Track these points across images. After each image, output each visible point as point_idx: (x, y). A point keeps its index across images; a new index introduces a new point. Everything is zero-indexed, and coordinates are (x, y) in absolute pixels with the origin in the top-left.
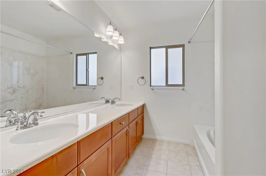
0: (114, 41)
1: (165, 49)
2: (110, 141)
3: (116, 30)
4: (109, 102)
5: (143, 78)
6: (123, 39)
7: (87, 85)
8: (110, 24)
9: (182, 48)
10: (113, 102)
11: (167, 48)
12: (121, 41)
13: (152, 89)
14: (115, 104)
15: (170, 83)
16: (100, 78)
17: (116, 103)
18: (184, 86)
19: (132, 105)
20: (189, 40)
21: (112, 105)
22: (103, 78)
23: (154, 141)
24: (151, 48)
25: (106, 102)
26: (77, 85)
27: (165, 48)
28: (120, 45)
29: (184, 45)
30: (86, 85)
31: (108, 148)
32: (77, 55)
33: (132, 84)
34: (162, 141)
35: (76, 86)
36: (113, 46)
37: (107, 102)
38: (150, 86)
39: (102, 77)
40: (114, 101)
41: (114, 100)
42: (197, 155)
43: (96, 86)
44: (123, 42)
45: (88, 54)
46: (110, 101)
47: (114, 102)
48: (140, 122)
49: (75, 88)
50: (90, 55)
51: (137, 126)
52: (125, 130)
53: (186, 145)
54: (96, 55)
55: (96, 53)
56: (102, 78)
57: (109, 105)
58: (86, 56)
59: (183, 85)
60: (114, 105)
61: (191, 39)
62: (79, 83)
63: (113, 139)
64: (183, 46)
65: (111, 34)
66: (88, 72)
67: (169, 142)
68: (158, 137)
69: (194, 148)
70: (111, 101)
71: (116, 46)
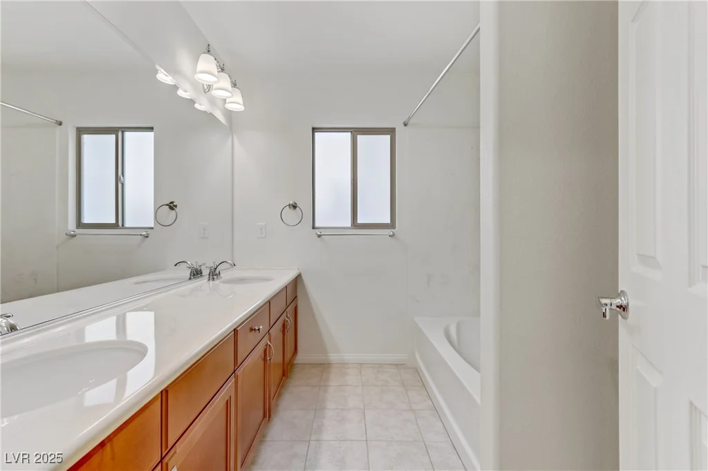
0: (212, 101)
1: (348, 135)
2: (232, 380)
3: (223, 70)
4: (201, 273)
5: (294, 206)
6: (239, 98)
7: (118, 226)
8: (209, 51)
9: (389, 137)
10: (214, 274)
11: (355, 133)
12: (236, 103)
13: (319, 236)
14: (221, 278)
15: (360, 220)
16: (167, 205)
17: (222, 275)
18: (395, 228)
19: (269, 280)
20: (405, 119)
21: (211, 282)
22: (176, 206)
23: (324, 367)
24: (314, 130)
25: (194, 275)
26: (80, 224)
27: (350, 133)
28: (229, 114)
29: (394, 129)
30: (115, 226)
31: (227, 401)
32: (81, 131)
33: (264, 224)
34: (343, 365)
35: (77, 228)
36: (211, 113)
37: (196, 273)
38: (314, 228)
39: (172, 203)
40: (217, 272)
41: (216, 269)
42: (424, 385)
43: (152, 228)
44: (240, 108)
45: (123, 132)
46: (206, 272)
47: (216, 275)
48: (290, 322)
49: (74, 236)
50: (128, 135)
51: (284, 334)
52: (261, 347)
53: (397, 366)
54: (151, 135)
55: (151, 129)
56: (172, 206)
57: (202, 282)
58: (114, 136)
59: (392, 225)
60: (217, 282)
61: (409, 118)
62: (86, 219)
63: (239, 372)
64: (391, 132)
65: (206, 79)
66: (123, 184)
67: (361, 365)
68: (333, 357)
69: (417, 371)
70: (208, 271)
71: (219, 115)
